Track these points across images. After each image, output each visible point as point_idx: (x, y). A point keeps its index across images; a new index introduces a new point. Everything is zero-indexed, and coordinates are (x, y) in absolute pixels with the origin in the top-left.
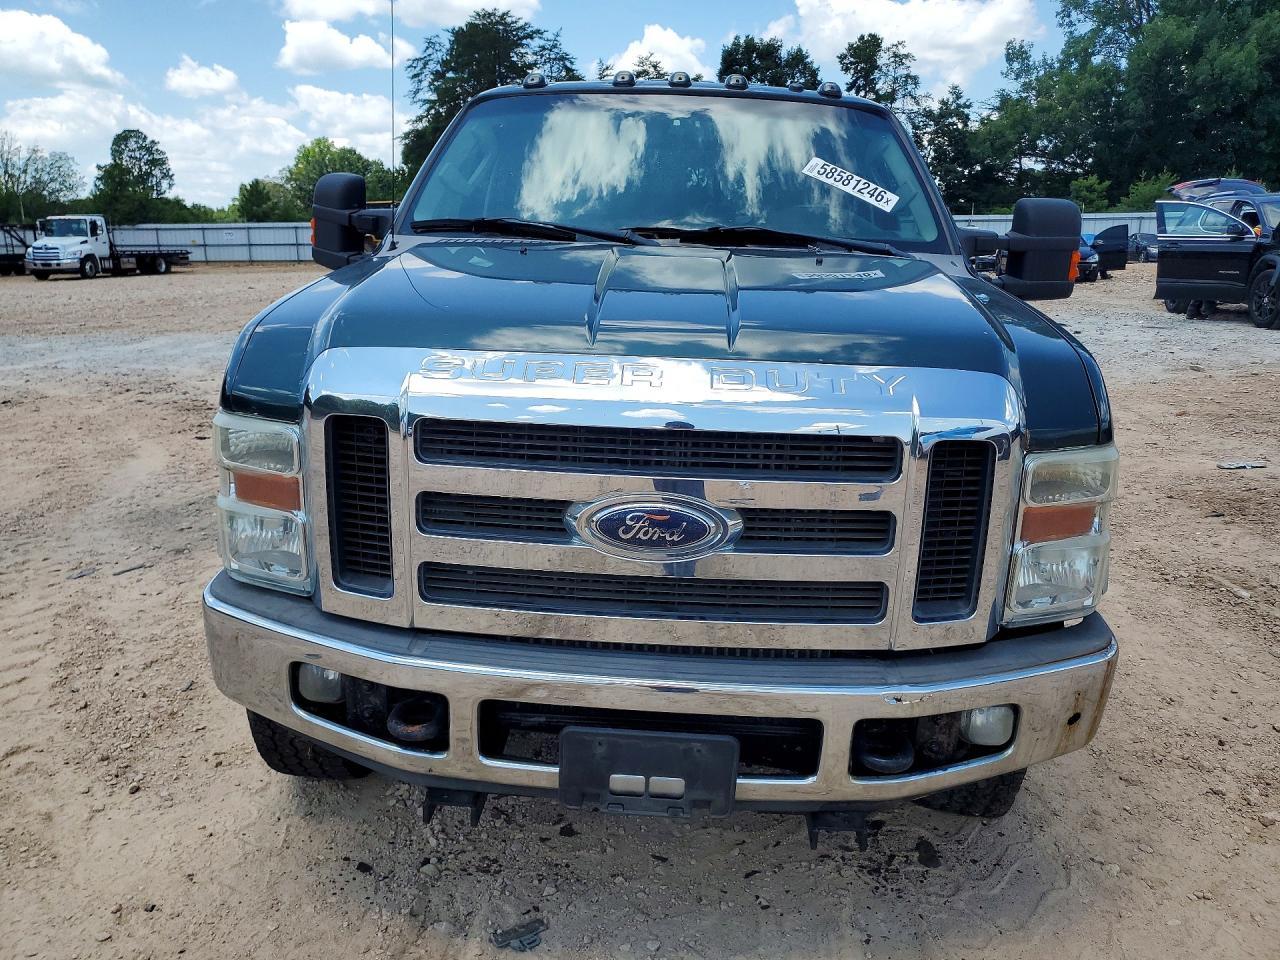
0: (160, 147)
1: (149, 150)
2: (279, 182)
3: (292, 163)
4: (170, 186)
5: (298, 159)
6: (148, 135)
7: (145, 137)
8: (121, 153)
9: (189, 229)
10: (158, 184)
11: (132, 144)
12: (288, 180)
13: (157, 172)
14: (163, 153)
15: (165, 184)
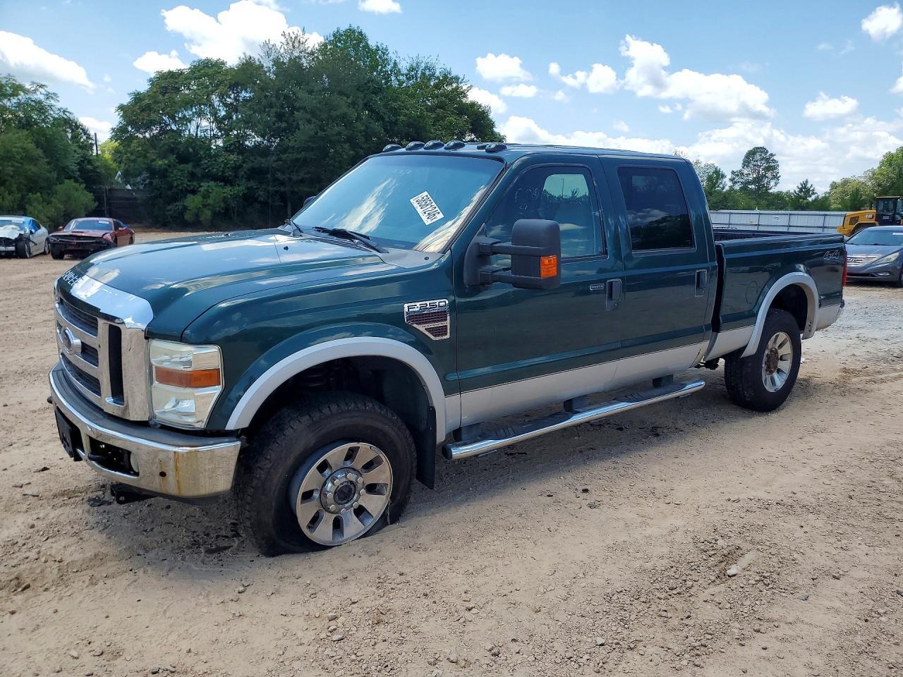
0: (775, 158)
1: (767, 160)
2: (862, 180)
3: (876, 166)
4: (776, 184)
5: (882, 163)
6: (769, 150)
7: (767, 152)
8: (749, 163)
9: (798, 214)
10: (768, 183)
11: (758, 157)
12: (871, 179)
13: (769, 174)
14: (776, 162)
15: (772, 183)
